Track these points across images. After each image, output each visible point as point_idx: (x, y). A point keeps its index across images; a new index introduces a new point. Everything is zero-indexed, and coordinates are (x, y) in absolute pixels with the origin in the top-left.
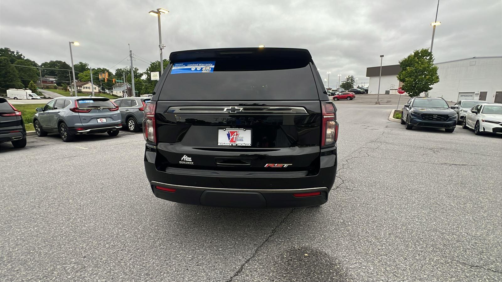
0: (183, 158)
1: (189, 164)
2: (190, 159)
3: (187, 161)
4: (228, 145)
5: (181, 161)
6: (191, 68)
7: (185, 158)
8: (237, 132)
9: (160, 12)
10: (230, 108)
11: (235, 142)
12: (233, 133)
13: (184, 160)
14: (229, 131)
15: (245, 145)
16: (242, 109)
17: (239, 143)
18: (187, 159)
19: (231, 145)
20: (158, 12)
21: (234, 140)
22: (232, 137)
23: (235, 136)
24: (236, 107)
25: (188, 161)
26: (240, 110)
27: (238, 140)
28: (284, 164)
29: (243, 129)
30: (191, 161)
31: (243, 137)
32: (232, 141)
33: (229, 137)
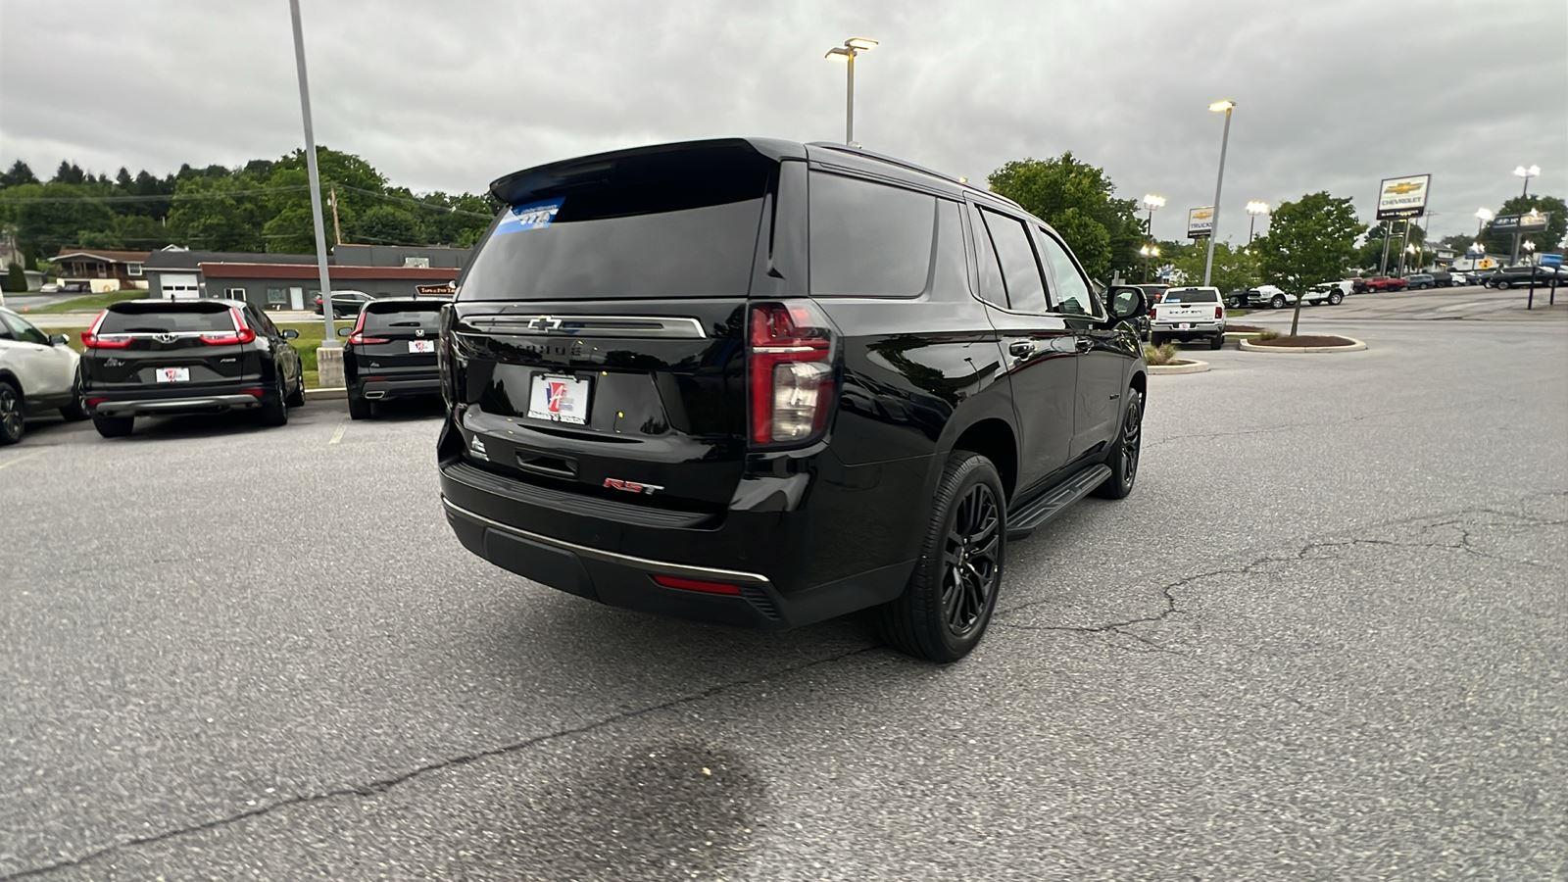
4: (545, 417)
8: (563, 385)
9: (855, 50)
10: (539, 319)
11: (557, 410)
12: (557, 387)
14: (551, 381)
15: (574, 422)
16: (557, 322)
17: (566, 416)
20: (849, 50)
21: (558, 407)
22: (555, 398)
23: (559, 396)
24: (549, 319)
26: (556, 327)
27: (564, 408)
28: (645, 485)
29: (573, 377)
31: (572, 400)
32: (553, 409)
33: (549, 397)
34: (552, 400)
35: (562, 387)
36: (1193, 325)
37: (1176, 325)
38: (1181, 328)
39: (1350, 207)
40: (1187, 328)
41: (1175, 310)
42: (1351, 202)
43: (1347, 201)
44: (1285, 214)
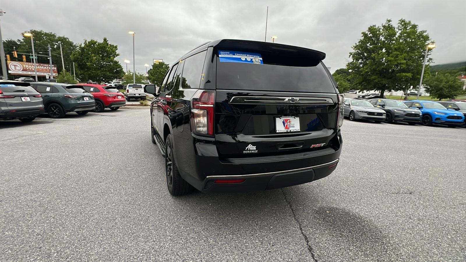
0: (248, 147)
1: (253, 153)
2: (254, 148)
3: (251, 150)
4: (284, 131)
5: (245, 150)
6: (241, 58)
7: (249, 147)
8: (289, 120)
10: (291, 98)
11: (288, 128)
12: (287, 120)
13: (249, 149)
14: (284, 119)
15: (296, 131)
16: (298, 99)
17: (292, 129)
18: (252, 148)
19: (286, 131)
21: (288, 127)
22: (286, 124)
23: (288, 123)
24: (295, 98)
25: (253, 150)
26: (297, 101)
27: (291, 127)
28: (321, 144)
29: (294, 117)
30: (255, 149)
31: (294, 124)
32: (286, 128)
33: (284, 124)
34: (285, 125)
35: (289, 121)
36: (139, 94)
37: (135, 94)
38: (136, 95)
39: (169, 66)
40: (138, 95)
41: (134, 90)
42: (169, 65)
43: (168, 65)
44: (155, 66)
